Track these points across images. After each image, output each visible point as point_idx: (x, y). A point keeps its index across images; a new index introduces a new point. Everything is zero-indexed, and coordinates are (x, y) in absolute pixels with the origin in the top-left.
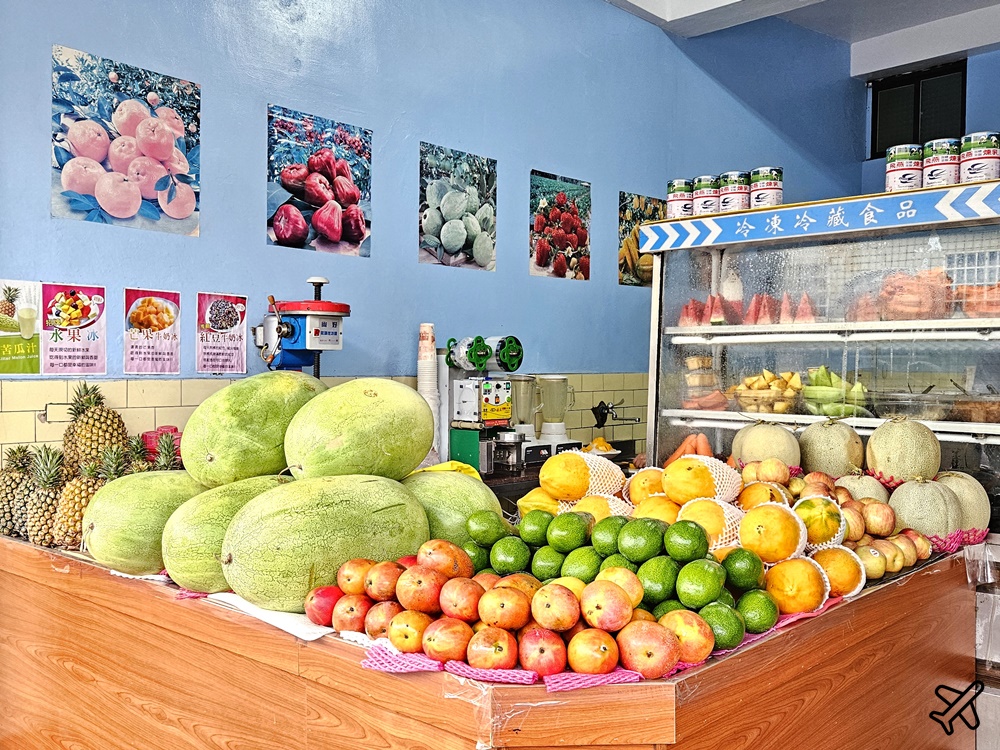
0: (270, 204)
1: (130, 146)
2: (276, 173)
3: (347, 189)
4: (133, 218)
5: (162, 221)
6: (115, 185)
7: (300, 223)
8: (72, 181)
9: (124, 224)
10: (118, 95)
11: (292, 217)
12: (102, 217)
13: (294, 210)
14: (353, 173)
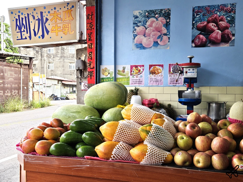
0: (193, 36)
1: (151, 29)
2: (195, 26)
3: (223, 25)
4: (151, 47)
5: (159, 47)
6: (147, 40)
7: (204, 39)
8: (137, 41)
9: (149, 49)
10: (148, 18)
11: (201, 38)
12: (144, 48)
13: (201, 36)
14: (226, 19)
